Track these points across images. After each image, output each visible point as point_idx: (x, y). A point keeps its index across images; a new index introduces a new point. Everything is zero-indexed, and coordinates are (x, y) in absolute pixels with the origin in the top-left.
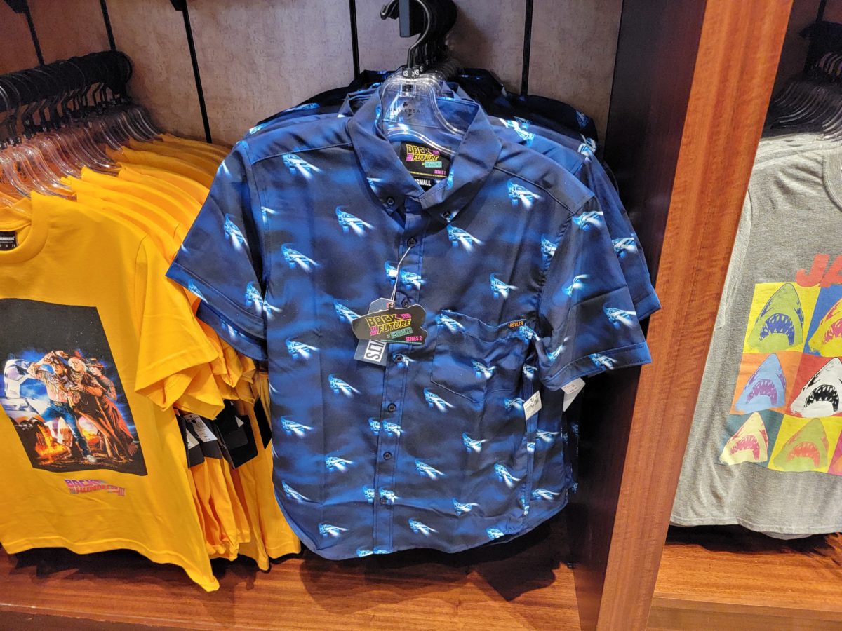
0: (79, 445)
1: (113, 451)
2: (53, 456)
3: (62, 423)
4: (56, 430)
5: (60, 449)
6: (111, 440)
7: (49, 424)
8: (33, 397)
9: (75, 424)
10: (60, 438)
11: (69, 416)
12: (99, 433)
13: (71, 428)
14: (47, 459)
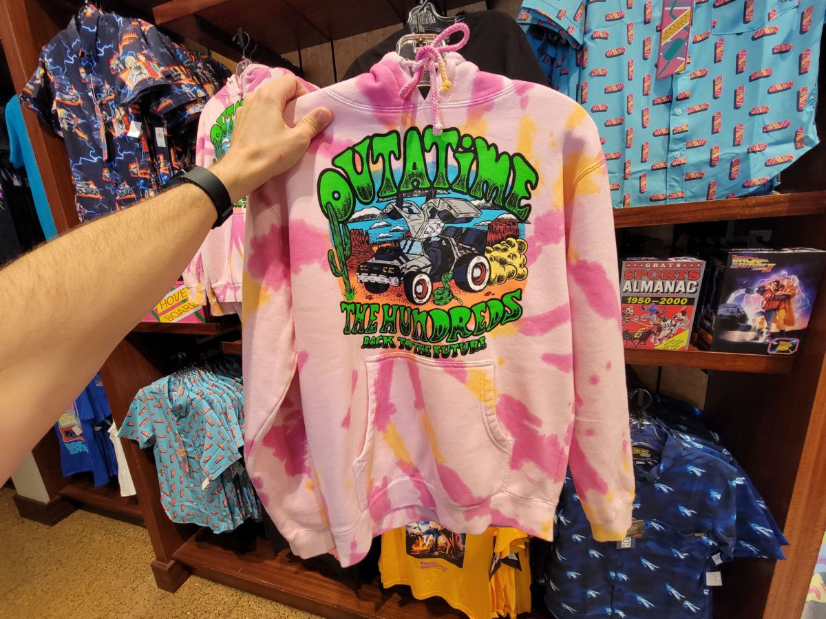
0: (435, 545)
1: (449, 552)
2: (420, 551)
3: (431, 537)
4: (427, 540)
5: (425, 548)
6: (451, 548)
7: (425, 537)
8: (422, 524)
9: (437, 538)
10: (428, 543)
11: (436, 534)
12: (446, 543)
13: (434, 539)
14: (416, 552)
